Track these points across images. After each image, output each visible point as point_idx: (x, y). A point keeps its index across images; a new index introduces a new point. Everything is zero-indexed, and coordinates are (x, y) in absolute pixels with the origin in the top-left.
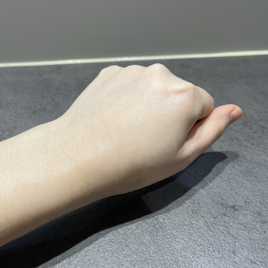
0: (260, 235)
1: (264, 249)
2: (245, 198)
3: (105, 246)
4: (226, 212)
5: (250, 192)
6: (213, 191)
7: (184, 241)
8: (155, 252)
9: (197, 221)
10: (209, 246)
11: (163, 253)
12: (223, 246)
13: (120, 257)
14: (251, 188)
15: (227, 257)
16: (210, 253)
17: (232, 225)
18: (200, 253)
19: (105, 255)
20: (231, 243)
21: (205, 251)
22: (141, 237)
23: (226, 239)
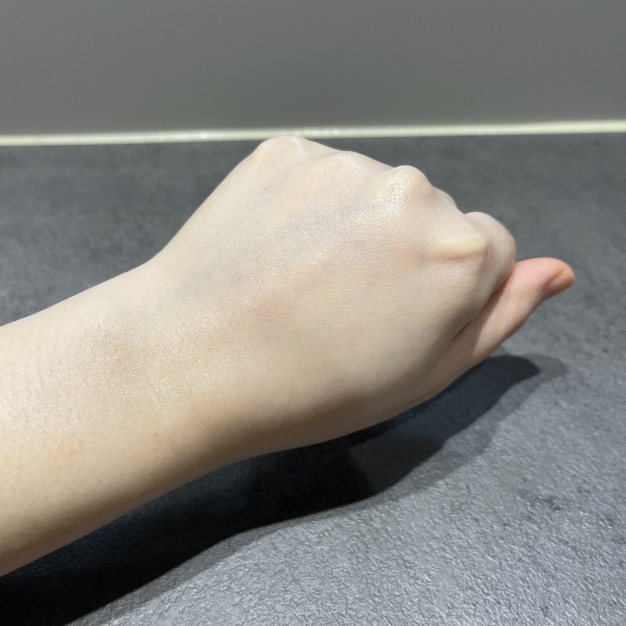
0: (610, 570)
1: (615, 604)
2: (580, 481)
3: (245, 579)
4: (532, 513)
5: (592, 466)
6: (503, 461)
7: (429, 575)
8: (359, 598)
9: (462, 531)
10: (486, 591)
11: (378, 603)
12: (520, 592)
13: (278, 607)
14: (594, 456)
15: (528, 620)
16: (488, 608)
17: (545, 544)
18: (466, 606)
19: (243, 600)
20: (538, 586)
21: (477, 603)
22: (328, 561)
23: (529, 576)
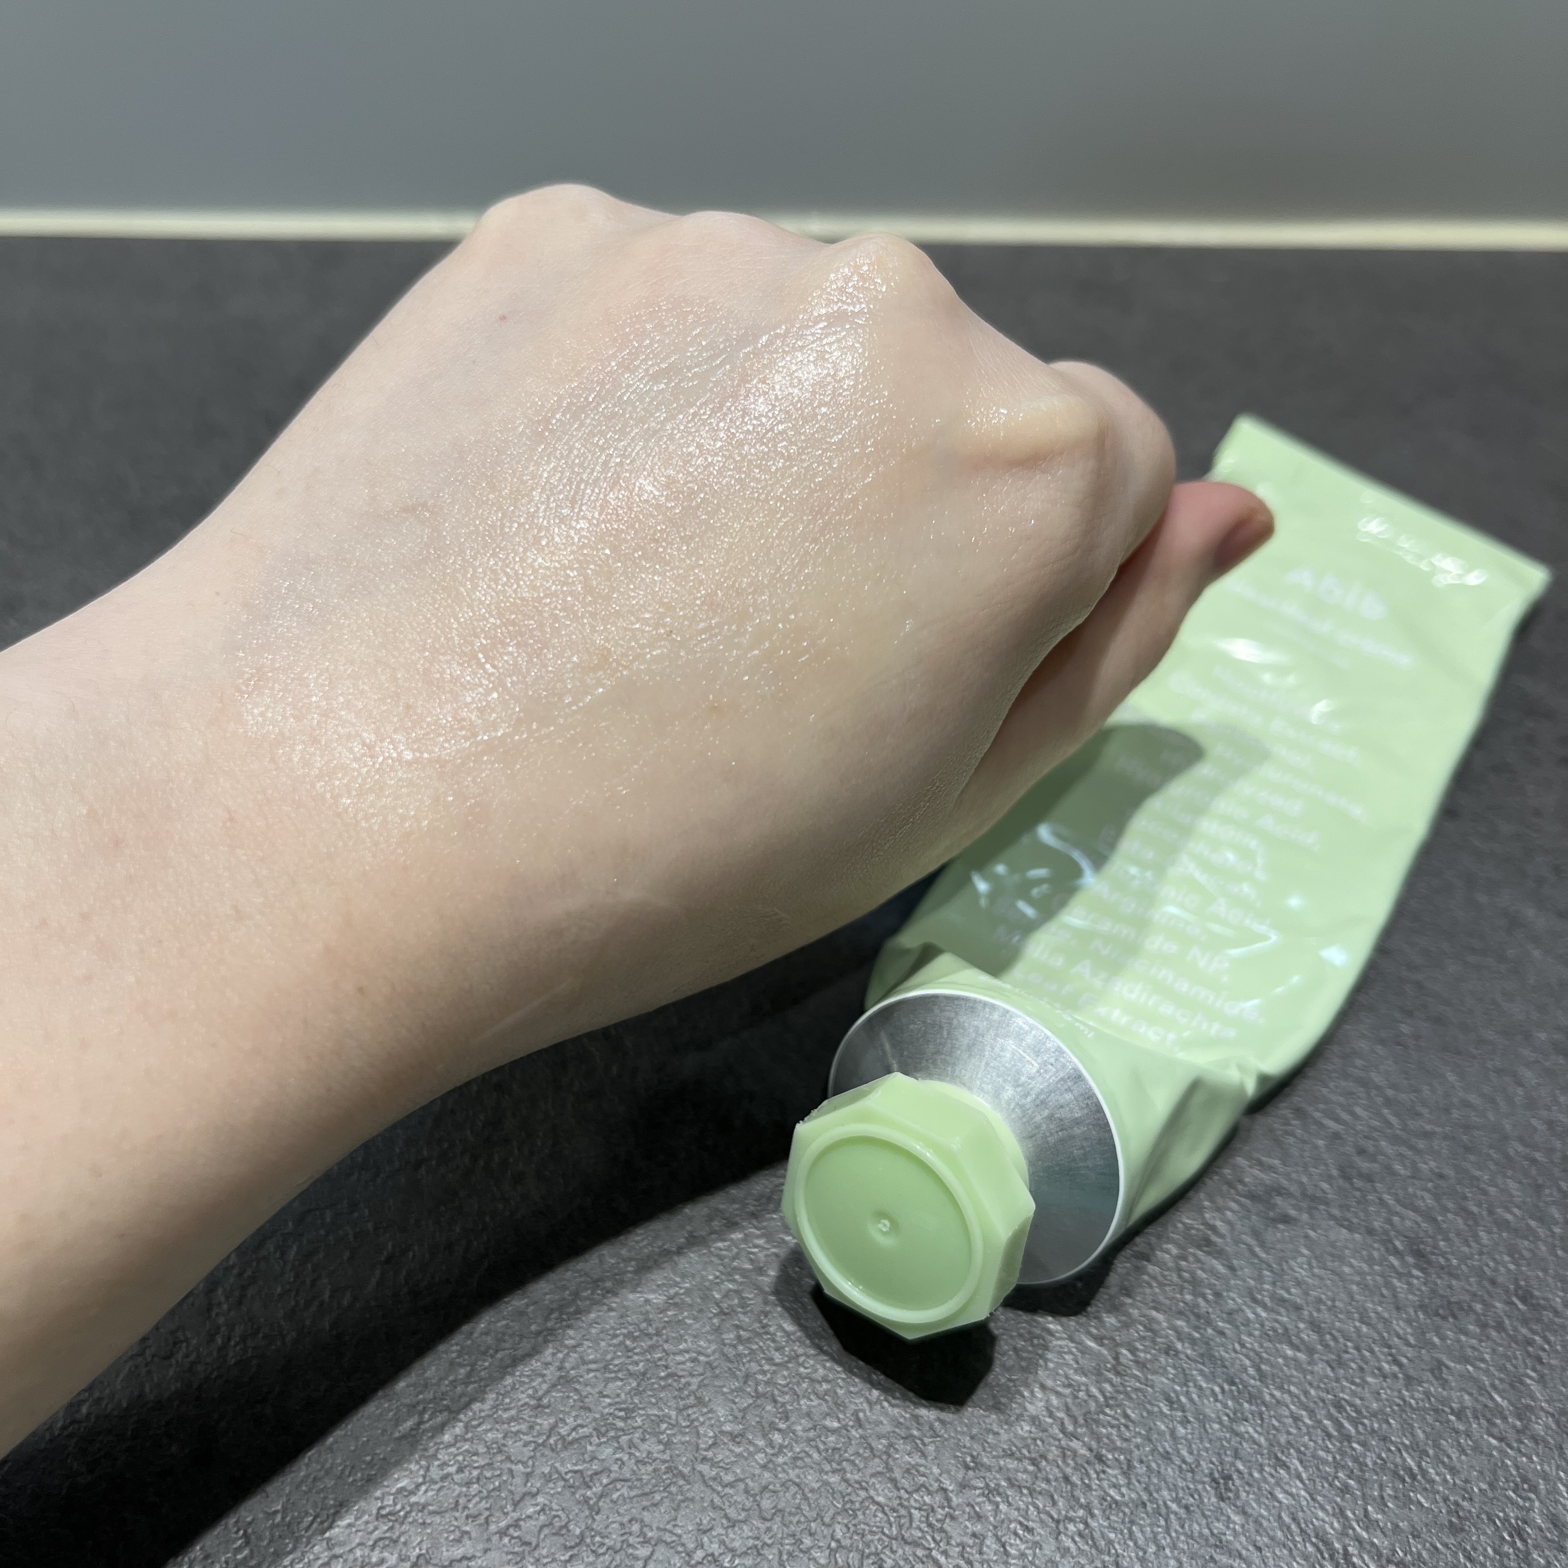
0: (1407, 1386)
1: (1413, 1477)
2: (1349, 1149)
4: (1213, 1229)
5: (1386, 1111)
8: (730, 1434)
10: (1070, 1428)
11: (781, 1447)
12: (1161, 1434)
13: (514, 1448)
14: (1394, 1087)
15: (1174, 1506)
16: (1069, 1471)
17: (1240, 1310)
18: (1012, 1464)
20: (1211, 1420)
21: (1043, 1457)
22: (658, 1334)
23: (1187, 1394)
